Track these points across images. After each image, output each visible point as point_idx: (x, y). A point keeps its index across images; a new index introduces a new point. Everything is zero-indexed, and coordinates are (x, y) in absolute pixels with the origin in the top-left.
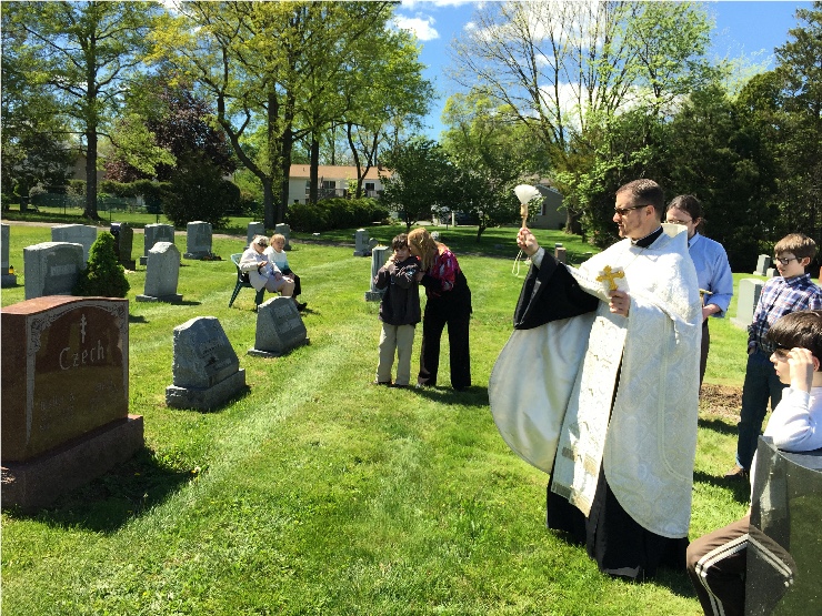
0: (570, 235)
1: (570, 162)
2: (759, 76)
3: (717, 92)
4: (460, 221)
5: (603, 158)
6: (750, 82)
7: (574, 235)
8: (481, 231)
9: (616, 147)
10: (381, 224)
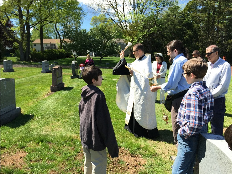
0: (131, 58)
1: (130, 33)
2: (190, 1)
3: (177, 8)
4: (96, 55)
5: (141, 31)
6: (188, 4)
7: (132, 58)
8: (102, 58)
9: (145, 28)
10: (69, 58)
